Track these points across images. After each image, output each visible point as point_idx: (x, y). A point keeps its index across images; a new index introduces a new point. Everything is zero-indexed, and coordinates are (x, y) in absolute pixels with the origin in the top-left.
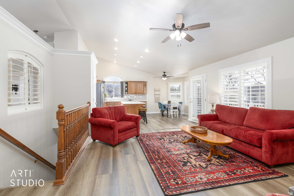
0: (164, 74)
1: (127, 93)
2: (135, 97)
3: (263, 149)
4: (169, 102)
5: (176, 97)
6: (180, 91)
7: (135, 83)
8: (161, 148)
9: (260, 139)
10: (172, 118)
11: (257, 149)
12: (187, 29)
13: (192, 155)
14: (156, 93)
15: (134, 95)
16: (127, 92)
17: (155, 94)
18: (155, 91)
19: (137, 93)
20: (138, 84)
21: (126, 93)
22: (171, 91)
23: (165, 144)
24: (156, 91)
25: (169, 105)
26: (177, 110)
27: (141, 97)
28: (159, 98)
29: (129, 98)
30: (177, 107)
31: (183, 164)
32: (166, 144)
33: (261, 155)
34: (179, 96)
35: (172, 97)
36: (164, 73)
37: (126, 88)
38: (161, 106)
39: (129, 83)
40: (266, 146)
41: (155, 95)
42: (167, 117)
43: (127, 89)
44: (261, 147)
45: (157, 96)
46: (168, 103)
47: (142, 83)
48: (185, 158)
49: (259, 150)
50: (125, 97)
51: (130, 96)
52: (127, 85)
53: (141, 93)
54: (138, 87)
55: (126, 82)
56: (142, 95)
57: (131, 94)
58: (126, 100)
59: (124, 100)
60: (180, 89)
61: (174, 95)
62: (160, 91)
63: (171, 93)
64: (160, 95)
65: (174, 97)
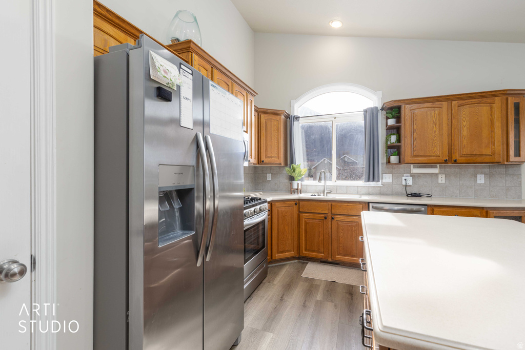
1: (394, 159)
2: (442, 179)
7: (445, 104)
15: (435, 171)
16: (399, 154)
19: (456, 156)
20: (466, 110)
21: (389, 162)
27: (481, 179)
29: (410, 181)
37: (393, 139)
39: (406, 111)
43: (399, 140)
47: (497, 99)
50: (387, 179)
51: (413, 175)
52: (399, 121)
53: (487, 159)
54: (465, 129)
55: (391, 109)
56: (487, 170)
57: (420, 167)
58: (393, 194)
59: (381, 194)
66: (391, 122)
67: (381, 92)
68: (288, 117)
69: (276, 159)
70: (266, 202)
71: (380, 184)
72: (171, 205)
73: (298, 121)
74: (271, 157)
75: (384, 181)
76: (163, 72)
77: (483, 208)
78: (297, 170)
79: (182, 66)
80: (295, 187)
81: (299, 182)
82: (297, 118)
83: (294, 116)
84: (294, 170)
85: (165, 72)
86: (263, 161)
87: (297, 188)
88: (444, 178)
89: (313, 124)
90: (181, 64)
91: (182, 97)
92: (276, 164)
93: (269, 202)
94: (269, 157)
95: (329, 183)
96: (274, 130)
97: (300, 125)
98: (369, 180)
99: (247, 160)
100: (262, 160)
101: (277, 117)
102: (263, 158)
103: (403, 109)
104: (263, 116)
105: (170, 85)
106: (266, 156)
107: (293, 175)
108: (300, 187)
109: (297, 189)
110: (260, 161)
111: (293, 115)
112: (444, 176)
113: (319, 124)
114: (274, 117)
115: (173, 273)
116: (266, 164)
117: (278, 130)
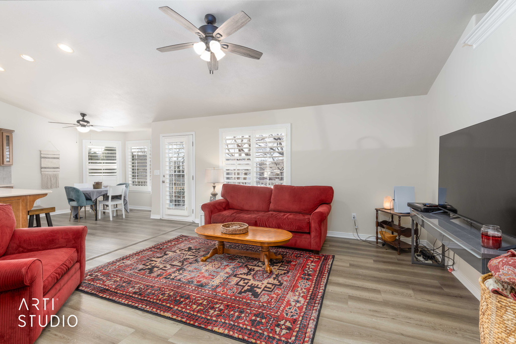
0: (81, 118)
3: (313, 234)
4: (97, 185)
5: (103, 173)
6: (116, 160)
8: (178, 287)
9: (309, 224)
11: (305, 236)
12: (228, 46)
13: (241, 274)
14: (47, 163)
17: (43, 166)
18: (41, 158)
22: (89, 159)
23: (173, 275)
24: (44, 158)
28: (56, 177)
30: (121, 196)
31: (252, 295)
32: (176, 274)
33: (310, 242)
34: (111, 172)
35: (92, 173)
36: (83, 115)
38: (79, 196)
40: (316, 229)
41: (42, 168)
42: (96, 220)
44: (309, 233)
45: (50, 172)
46: (94, 188)
48: (239, 284)
49: (308, 236)
60: (115, 157)
61: (101, 169)
62: (58, 158)
63: (90, 164)
64: (58, 170)
65: (101, 173)
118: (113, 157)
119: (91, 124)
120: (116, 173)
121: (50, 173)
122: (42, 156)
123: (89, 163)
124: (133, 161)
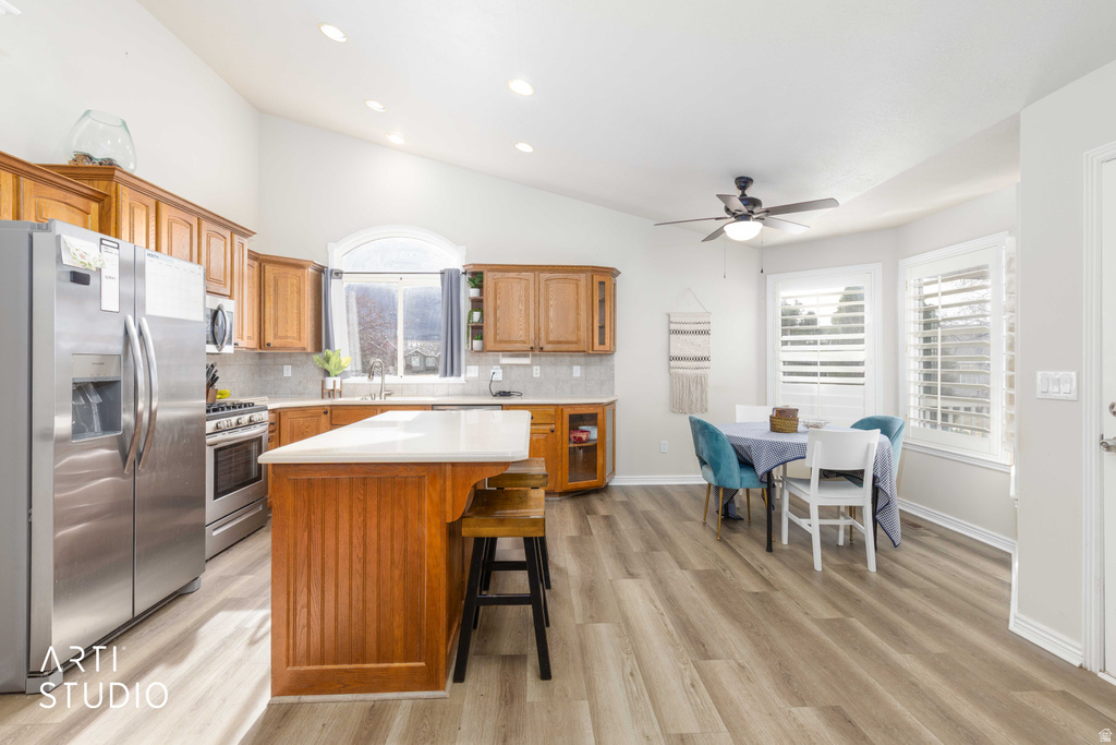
0: (737, 193)
1: (477, 344)
2: (537, 371)
4: (783, 420)
5: (822, 375)
6: (862, 330)
7: (530, 275)
10: (818, 566)
14: (682, 346)
15: (527, 361)
16: (484, 339)
17: (673, 354)
18: (671, 332)
19: (544, 344)
20: (553, 286)
21: (472, 349)
22: (784, 333)
24: (677, 332)
25: (783, 448)
26: (861, 497)
27: (577, 371)
28: (701, 382)
29: (499, 376)
30: (862, 472)
34: (849, 372)
35: (791, 374)
36: (743, 182)
37: (476, 316)
38: (717, 451)
39: (489, 279)
41: (672, 359)
42: (769, 549)
43: (482, 318)
45: (687, 370)
46: (774, 428)
47: (583, 276)
50: (472, 372)
51: (503, 367)
52: (481, 293)
53: (573, 347)
54: (551, 309)
55: (474, 274)
56: (582, 360)
57: (512, 356)
58: (478, 395)
59: (465, 394)
60: (861, 319)
61: (815, 364)
62: (706, 332)
63: (789, 347)
64: (706, 363)
65: (815, 374)
66: (474, 293)
67: (464, 248)
68: (321, 270)
69: (295, 341)
70: (265, 409)
71: (462, 379)
72: (87, 400)
73: (341, 278)
74: (287, 337)
75: (469, 375)
76: (79, 258)
77: (558, 405)
78: (333, 360)
79: (104, 242)
80: (329, 386)
81: (338, 379)
82: (337, 274)
83: (332, 271)
84: (327, 360)
85: (82, 257)
86: (269, 345)
87: (332, 388)
88: (539, 371)
89: (368, 285)
90: (101, 239)
91: (103, 277)
92: (296, 349)
93: (273, 411)
94: (282, 338)
95: (389, 379)
96: (292, 293)
97: (345, 285)
98: (445, 375)
99: (229, 342)
100: (267, 341)
101: (299, 272)
102: (269, 338)
103: (485, 277)
104: (268, 268)
105: (88, 267)
106: (276, 336)
107: (327, 366)
108: (338, 387)
109: (333, 390)
110: (262, 343)
111: (330, 268)
112: (539, 367)
113: (378, 285)
114: (291, 271)
115: (87, 486)
116: (275, 348)
117: (299, 292)
118: (856, 320)
119: (765, 206)
120: (861, 375)
121: (688, 372)
122: (673, 327)
123: (785, 343)
124: (928, 333)
